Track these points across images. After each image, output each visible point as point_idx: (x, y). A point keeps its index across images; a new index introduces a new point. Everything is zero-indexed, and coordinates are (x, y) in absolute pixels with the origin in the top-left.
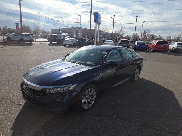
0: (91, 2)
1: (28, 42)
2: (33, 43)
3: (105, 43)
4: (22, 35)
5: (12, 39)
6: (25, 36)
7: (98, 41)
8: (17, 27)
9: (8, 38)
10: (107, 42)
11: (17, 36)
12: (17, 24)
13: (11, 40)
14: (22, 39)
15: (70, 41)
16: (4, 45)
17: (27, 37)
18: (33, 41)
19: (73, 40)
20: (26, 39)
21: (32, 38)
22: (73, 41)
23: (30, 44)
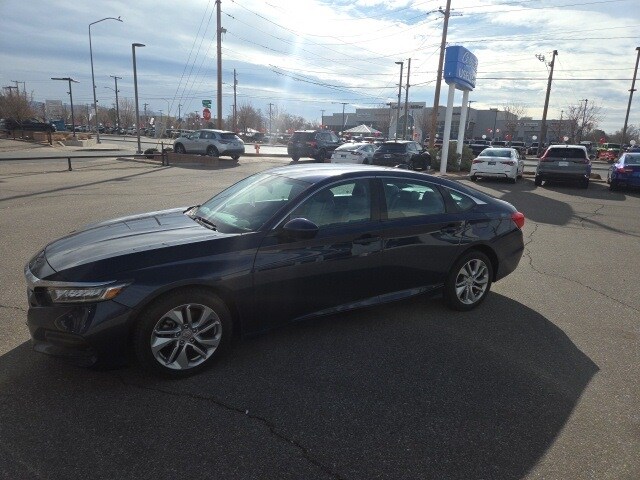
0: (444, 8)
1: (230, 158)
2: (241, 159)
3: (479, 157)
4: (213, 135)
5: (187, 148)
6: (220, 138)
7: (460, 150)
8: (206, 111)
9: (177, 145)
10: (491, 154)
11: (201, 137)
12: (207, 103)
13: (185, 152)
14: (212, 148)
15: (353, 153)
16: (163, 165)
17: (225, 143)
18: (241, 152)
19: (365, 148)
20: (222, 147)
21: (240, 142)
22: (362, 152)
23: (234, 163)
